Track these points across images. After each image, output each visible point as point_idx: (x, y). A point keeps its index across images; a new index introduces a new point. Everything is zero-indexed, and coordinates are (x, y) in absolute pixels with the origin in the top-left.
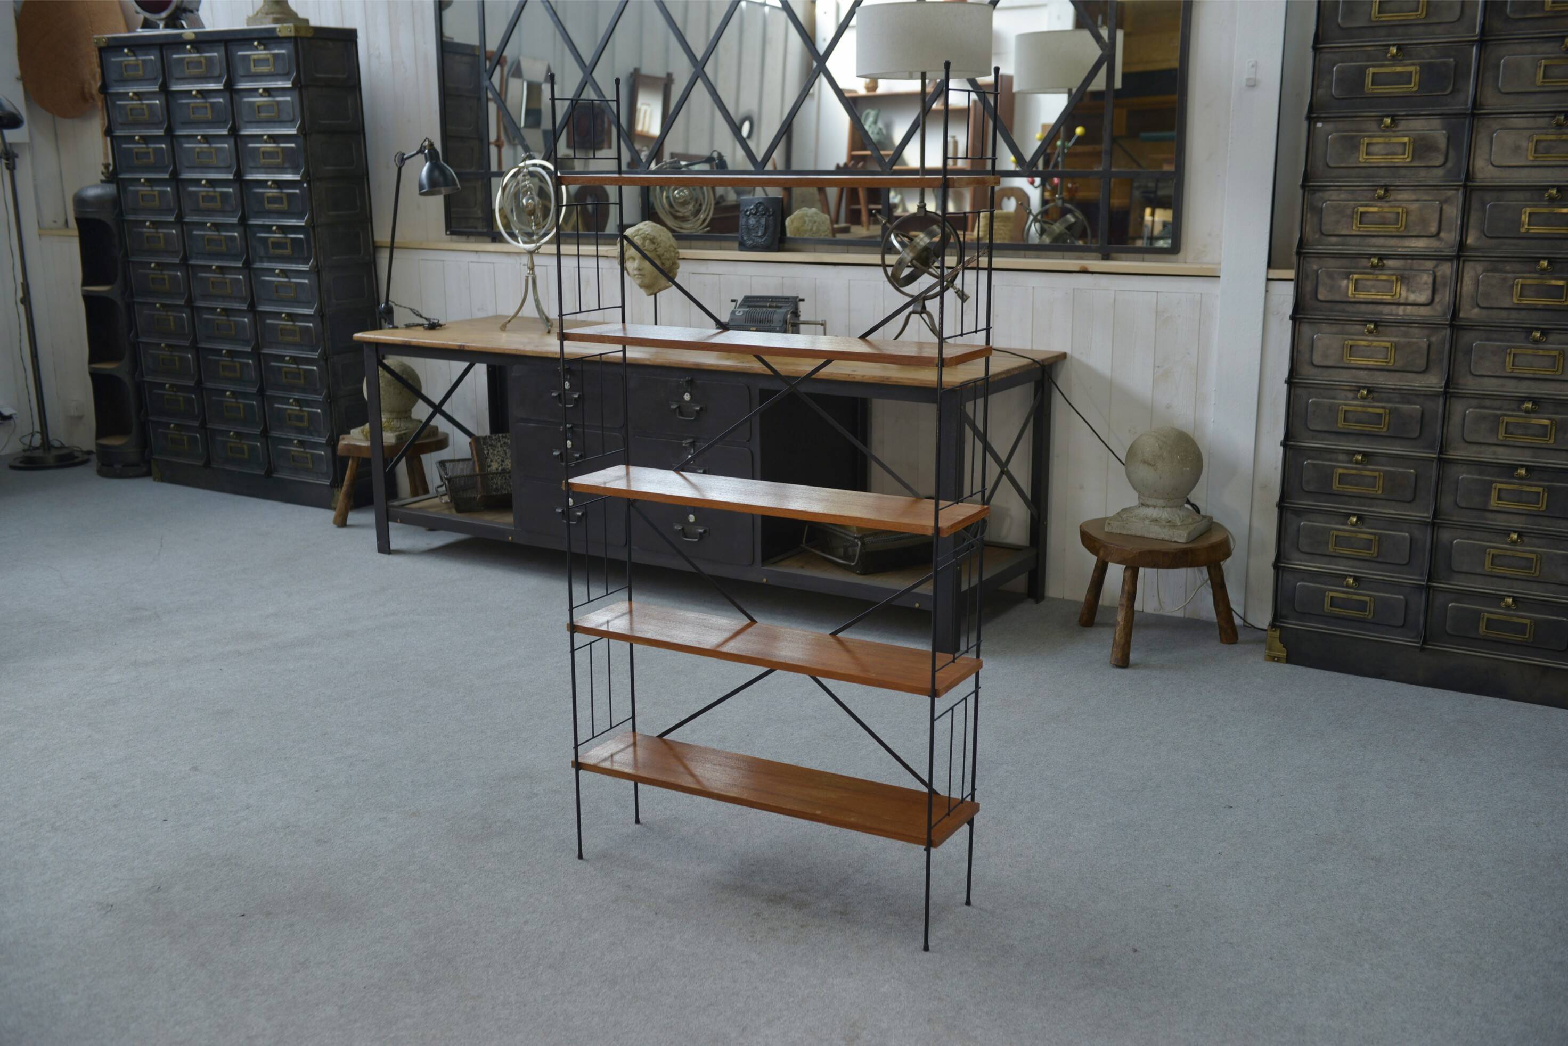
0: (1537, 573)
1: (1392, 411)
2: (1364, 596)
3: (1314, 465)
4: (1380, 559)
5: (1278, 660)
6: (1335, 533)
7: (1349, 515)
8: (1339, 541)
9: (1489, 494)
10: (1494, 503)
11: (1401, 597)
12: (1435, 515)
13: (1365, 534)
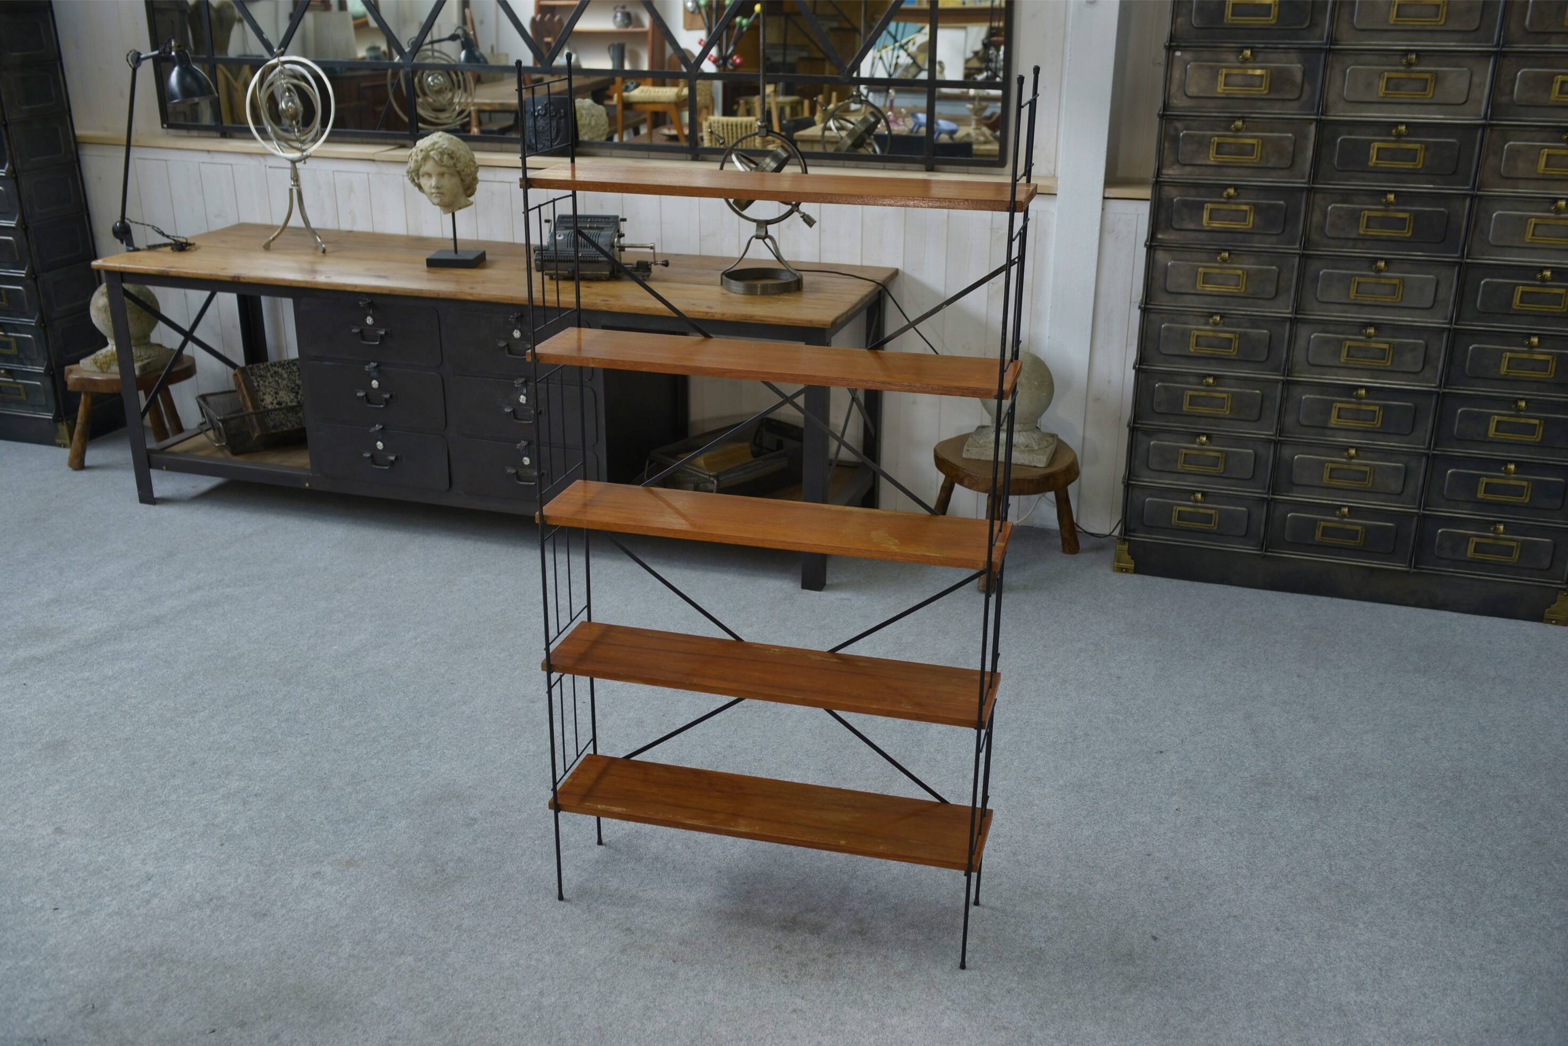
0: (1370, 484)
1: (1242, 336)
2: (1211, 509)
3: (1165, 387)
4: (1224, 475)
5: (1126, 570)
6: (1184, 451)
7: (1199, 435)
8: (1188, 459)
9: (1331, 410)
10: (1334, 421)
11: (1244, 509)
12: (1281, 432)
13: (1213, 450)
